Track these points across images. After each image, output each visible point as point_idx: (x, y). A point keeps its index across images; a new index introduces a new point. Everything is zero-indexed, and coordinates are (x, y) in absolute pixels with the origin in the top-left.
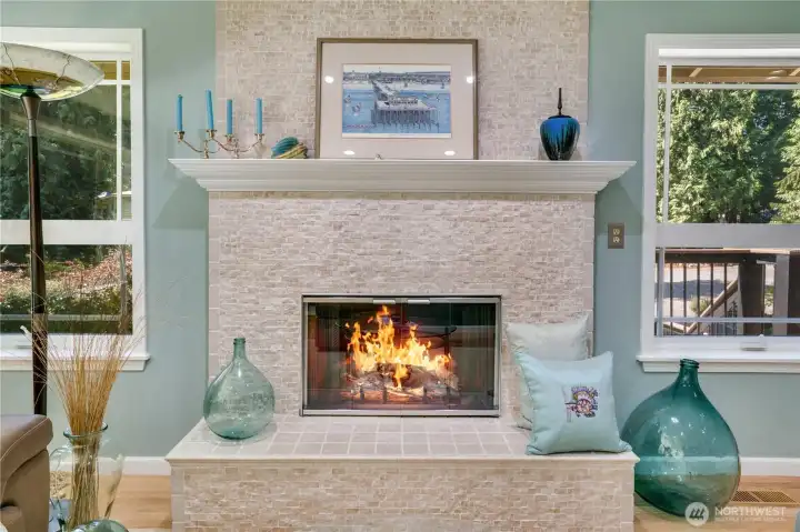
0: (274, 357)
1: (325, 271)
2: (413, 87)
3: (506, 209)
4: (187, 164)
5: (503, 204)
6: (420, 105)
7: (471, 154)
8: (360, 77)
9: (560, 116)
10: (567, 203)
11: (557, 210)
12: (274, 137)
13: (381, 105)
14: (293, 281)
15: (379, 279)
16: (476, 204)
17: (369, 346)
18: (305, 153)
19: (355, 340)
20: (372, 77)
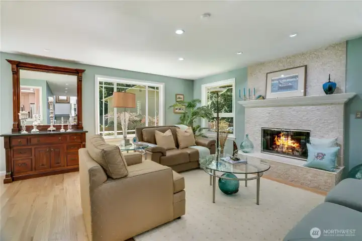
0: (256, 140)
1: (266, 123)
2: (288, 80)
3: (313, 108)
4: (241, 102)
5: (311, 107)
6: (290, 84)
7: (303, 95)
8: (276, 80)
9: (329, 82)
10: (333, 106)
11: (329, 108)
12: (257, 95)
13: (280, 85)
14: (260, 125)
15: (278, 125)
16: (304, 107)
17: (279, 140)
18: (264, 98)
19: (276, 139)
20: (278, 80)
